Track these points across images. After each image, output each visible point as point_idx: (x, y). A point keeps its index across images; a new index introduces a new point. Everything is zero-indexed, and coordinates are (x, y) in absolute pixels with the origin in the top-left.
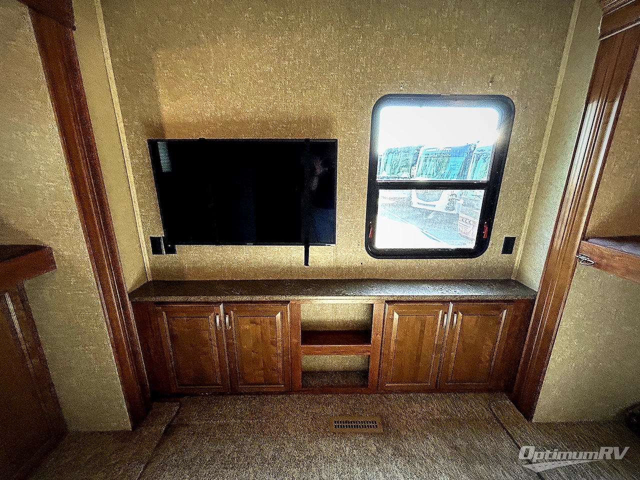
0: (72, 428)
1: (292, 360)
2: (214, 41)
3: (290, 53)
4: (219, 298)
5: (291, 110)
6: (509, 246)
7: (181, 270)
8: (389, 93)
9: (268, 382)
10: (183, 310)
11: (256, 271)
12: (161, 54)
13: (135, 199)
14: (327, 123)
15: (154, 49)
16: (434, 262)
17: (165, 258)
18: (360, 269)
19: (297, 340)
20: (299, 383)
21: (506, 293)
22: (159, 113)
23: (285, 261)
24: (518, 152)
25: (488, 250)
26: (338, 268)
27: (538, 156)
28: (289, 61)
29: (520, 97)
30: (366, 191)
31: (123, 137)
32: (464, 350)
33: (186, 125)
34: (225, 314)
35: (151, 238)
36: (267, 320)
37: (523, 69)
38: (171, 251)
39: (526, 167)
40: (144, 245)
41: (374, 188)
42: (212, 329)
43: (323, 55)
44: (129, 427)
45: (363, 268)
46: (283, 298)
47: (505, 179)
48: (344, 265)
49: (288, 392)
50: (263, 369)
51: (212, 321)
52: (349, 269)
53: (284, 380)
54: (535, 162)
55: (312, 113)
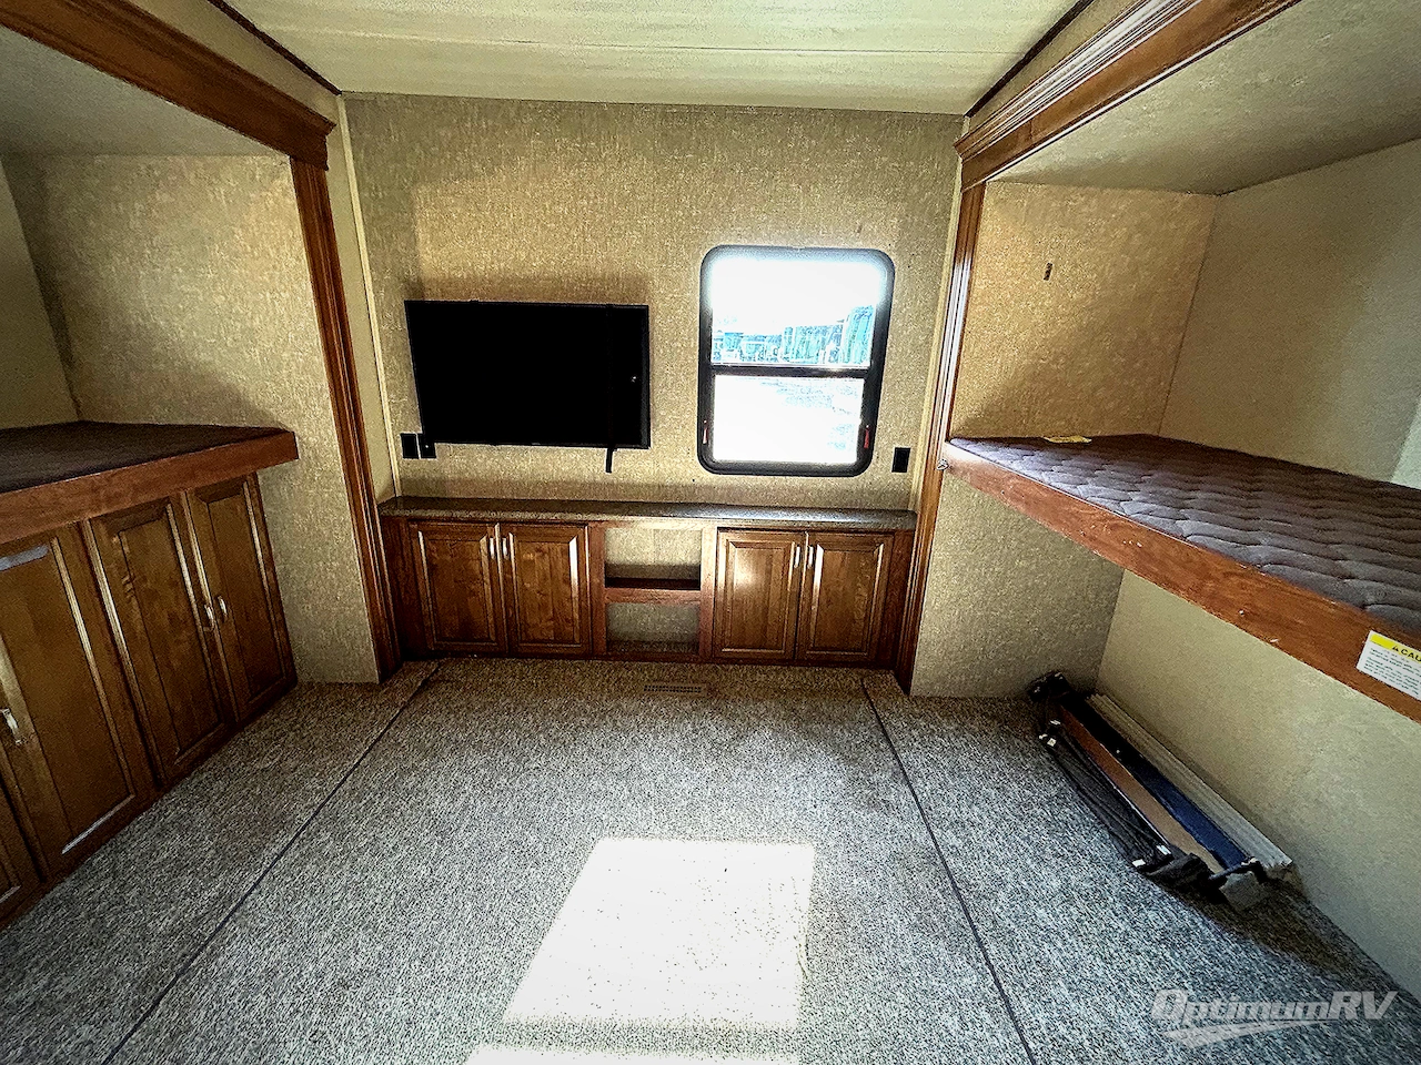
0: (303, 678)
1: (593, 610)
2: (491, 173)
3: (591, 189)
4: (494, 515)
5: (592, 264)
6: (901, 460)
7: (441, 482)
8: (722, 243)
9: (560, 638)
10: (445, 531)
11: (546, 485)
12: (424, 190)
13: (382, 379)
14: (640, 282)
15: (415, 182)
16: (797, 481)
17: (421, 464)
18: (692, 489)
19: (600, 580)
20: (602, 646)
21: (877, 520)
22: (416, 265)
23: (586, 474)
24: (905, 327)
25: (871, 465)
26: (661, 486)
27: (932, 332)
28: (588, 199)
29: (899, 251)
30: (696, 377)
31: (371, 295)
32: (829, 602)
33: (451, 281)
34: (502, 537)
35: (402, 435)
36: (558, 548)
37: (900, 216)
38: (430, 453)
39: (916, 349)
40: (391, 443)
41: (707, 372)
42: (485, 559)
43: (633, 191)
44: (376, 679)
45: (695, 487)
46: (579, 517)
47: (889, 364)
48: (668, 482)
49: (587, 656)
50: (552, 619)
51: (484, 547)
52: (676, 487)
53: (581, 637)
54: (928, 342)
55: (620, 268)
